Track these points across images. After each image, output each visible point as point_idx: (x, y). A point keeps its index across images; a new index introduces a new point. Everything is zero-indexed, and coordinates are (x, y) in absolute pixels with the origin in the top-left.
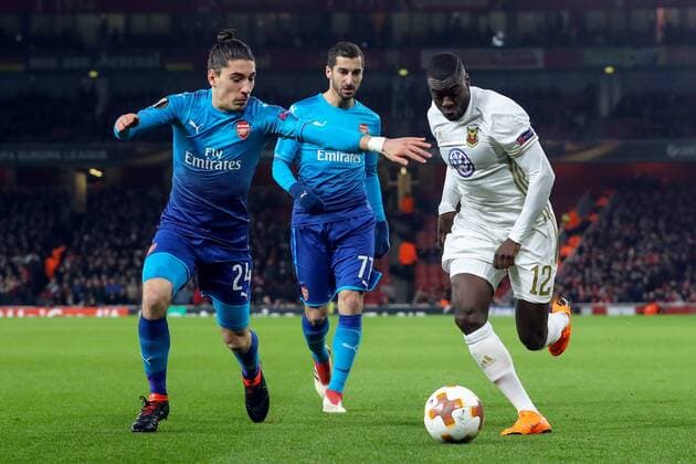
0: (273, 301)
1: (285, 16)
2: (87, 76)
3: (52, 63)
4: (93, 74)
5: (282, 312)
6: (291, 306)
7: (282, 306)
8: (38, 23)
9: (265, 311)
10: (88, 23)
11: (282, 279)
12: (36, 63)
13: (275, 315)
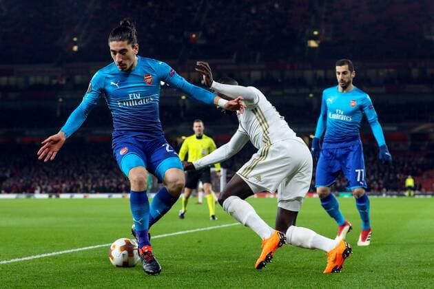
0: (387, 190)
1: (391, 70)
2: (308, 96)
3: (293, 91)
4: (311, 95)
5: (391, 195)
6: (395, 193)
7: (392, 193)
8: (288, 74)
9: (384, 195)
10: (308, 74)
11: (392, 181)
12: (287, 91)
13: (389, 197)
